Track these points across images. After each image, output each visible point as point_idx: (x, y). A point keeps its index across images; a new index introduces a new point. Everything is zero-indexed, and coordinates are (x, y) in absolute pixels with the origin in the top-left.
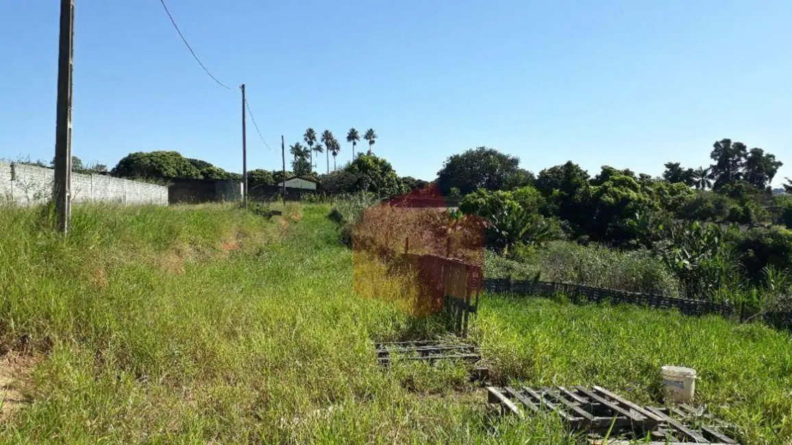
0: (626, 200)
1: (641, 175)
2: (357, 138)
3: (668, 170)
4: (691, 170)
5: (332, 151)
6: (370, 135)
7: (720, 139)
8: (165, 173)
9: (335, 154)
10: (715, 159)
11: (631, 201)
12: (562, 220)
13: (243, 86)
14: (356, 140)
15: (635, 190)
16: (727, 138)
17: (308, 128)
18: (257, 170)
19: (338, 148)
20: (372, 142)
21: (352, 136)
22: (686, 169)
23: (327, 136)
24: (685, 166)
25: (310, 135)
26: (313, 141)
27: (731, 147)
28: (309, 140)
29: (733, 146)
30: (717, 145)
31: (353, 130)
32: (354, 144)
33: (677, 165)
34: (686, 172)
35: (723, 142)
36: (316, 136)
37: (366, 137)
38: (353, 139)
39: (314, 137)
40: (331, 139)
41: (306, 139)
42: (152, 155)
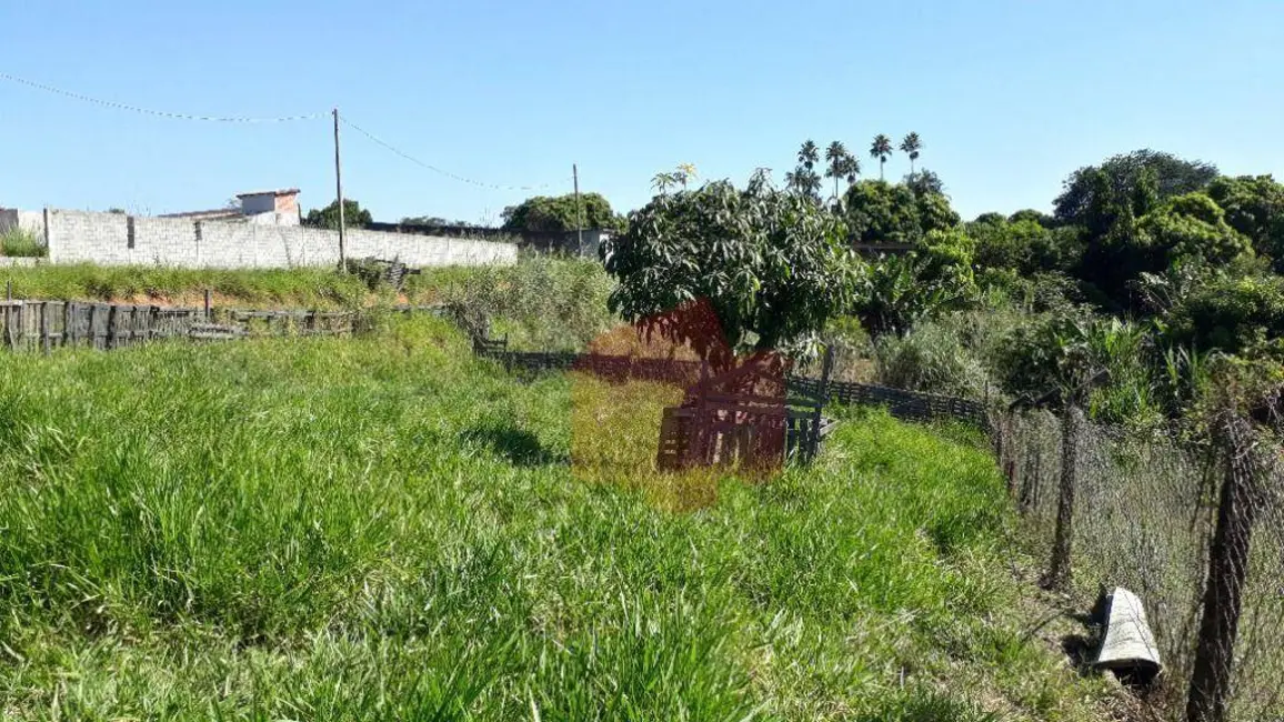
2: (887, 150)
5: (846, 176)
6: (911, 144)
8: (567, 225)
9: (851, 180)
13: (335, 113)
14: (885, 154)
17: (804, 142)
19: (857, 170)
20: (914, 156)
21: (880, 147)
23: (835, 150)
25: (808, 151)
26: (814, 162)
28: (806, 160)
31: (881, 137)
32: (883, 159)
36: (817, 152)
37: (904, 148)
38: (881, 152)
39: (814, 154)
40: (842, 155)
41: (801, 159)
42: (552, 200)
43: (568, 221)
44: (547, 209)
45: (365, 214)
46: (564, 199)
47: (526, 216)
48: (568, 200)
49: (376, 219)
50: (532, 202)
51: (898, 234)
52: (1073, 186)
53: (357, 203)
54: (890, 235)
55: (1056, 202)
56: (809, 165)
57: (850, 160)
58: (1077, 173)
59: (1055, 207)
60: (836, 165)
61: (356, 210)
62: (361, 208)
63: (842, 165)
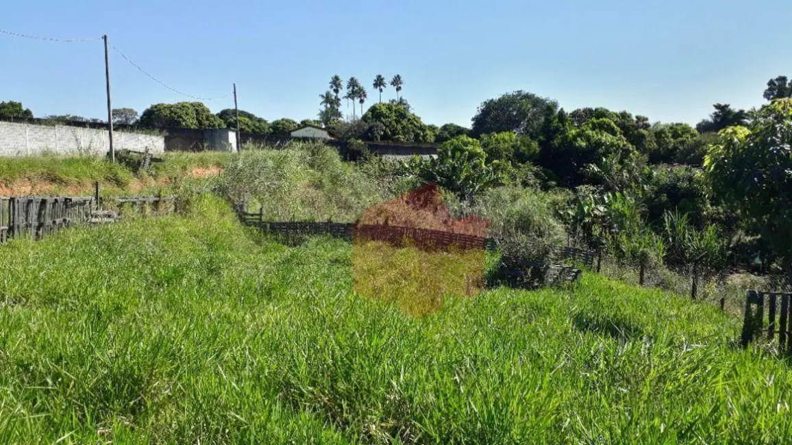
0: (599, 144)
1: (637, 117)
2: (383, 84)
3: (717, 111)
4: (742, 112)
5: (359, 99)
6: (397, 82)
7: (775, 77)
8: (184, 123)
9: (362, 101)
10: (769, 99)
11: (603, 145)
12: (535, 166)
13: (105, 38)
14: (382, 87)
15: (614, 133)
16: (783, 75)
17: (333, 76)
18: (283, 120)
19: (365, 96)
20: (398, 89)
21: (379, 83)
22: (737, 110)
23: (353, 83)
24: (735, 107)
25: (336, 82)
26: (339, 89)
27: (787, 86)
28: (335, 88)
29: (790, 84)
30: (771, 83)
31: (379, 76)
32: (381, 90)
33: (726, 106)
34: (738, 113)
35: (777, 80)
36: (341, 83)
37: (392, 84)
38: (380, 86)
39: (339, 84)
40: (357, 86)
41: (332, 87)
42: (172, 106)
43: (184, 121)
44: (168, 112)
45: (28, 112)
46: (180, 106)
47: (153, 116)
48: (183, 107)
49: (35, 116)
50: (156, 106)
51: (401, 137)
52: (483, 111)
53: (20, 104)
54: (397, 137)
55: (473, 119)
56: (336, 91)
57: (361, 90)
58: (485, 103)
59: (473, 122)
60: (353, 92)
61: (20, 109)
62: (24, 108)
63: (357, 92)
